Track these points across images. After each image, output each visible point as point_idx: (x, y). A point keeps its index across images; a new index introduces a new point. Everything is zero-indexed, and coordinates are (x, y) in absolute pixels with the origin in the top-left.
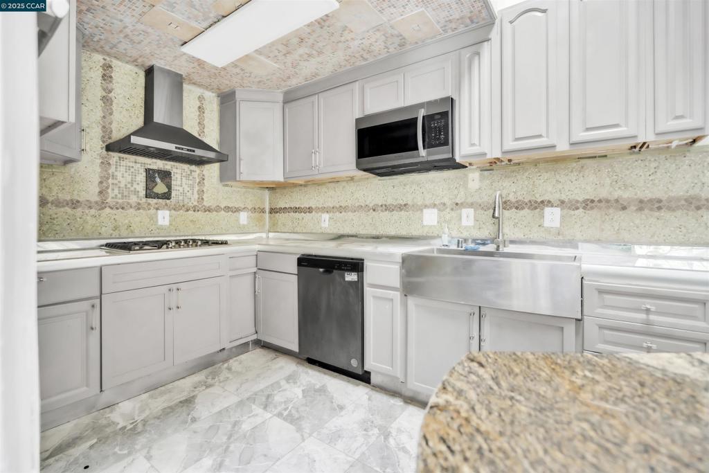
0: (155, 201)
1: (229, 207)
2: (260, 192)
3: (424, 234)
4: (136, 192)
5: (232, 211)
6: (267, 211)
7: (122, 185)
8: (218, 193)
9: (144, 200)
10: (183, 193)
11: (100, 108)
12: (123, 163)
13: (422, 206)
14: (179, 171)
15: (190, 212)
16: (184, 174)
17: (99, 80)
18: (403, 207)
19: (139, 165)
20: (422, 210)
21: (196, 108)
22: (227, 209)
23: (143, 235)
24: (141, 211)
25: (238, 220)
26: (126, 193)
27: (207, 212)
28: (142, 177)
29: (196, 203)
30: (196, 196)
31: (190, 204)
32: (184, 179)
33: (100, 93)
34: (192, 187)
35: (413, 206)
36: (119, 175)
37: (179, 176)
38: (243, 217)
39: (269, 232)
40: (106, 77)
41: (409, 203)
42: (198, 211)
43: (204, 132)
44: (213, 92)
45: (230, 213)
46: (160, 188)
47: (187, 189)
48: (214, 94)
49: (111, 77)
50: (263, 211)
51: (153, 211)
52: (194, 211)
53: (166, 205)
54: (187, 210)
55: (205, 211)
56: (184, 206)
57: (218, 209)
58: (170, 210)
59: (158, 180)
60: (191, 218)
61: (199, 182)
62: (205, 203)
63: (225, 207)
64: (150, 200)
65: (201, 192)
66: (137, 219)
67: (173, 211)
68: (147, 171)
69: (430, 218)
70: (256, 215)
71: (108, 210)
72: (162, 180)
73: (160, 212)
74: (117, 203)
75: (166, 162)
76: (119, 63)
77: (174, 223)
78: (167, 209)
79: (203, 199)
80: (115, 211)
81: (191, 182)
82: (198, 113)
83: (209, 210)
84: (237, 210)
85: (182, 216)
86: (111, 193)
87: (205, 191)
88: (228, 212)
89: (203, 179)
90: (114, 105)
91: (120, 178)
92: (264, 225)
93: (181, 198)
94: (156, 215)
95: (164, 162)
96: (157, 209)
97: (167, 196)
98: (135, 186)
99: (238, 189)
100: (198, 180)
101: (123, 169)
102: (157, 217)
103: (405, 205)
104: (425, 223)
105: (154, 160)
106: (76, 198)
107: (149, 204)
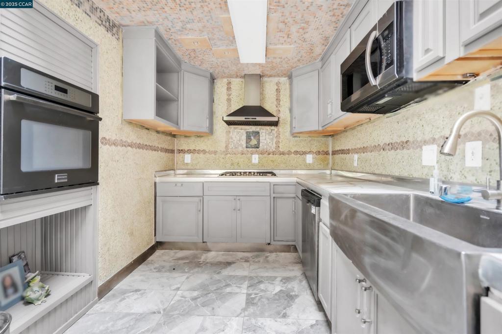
0: (251, 149)
1: (297, 152)
2: (324, 139)
3: (424, 177)
4: (241, 145)
5: (300, 154)
6: (331, 153)
7: (235, 142)
8: (290, 142)
9: (245, 149)
10: (267, 144)
11: (226, 105)
12: (236, 130)
13: (421, 142)
14: (264, 131)
15: (270, 155)
16: (267, 132)
17: (226, 91)
18: (405, 145)
19: (243, 130)
20: (421, 147)
21: (275, 90)
22: (296, 153)
23: (245, 168)
24: (244, 155)
25: (305, 160)
26: (237, 146)
27: (282, 155)
28: (244, 137)
29: (274, 150)
30: (274, 145)
31: (271, 150)
32: (267, 136)
33: (226, 97)
34: (272, 140)
35: (413, 142)
36: (234, 136)
37: (264, 134)
38: (309, 158)
39: (332, 169)
40: (229, 89)
41: (411, 139)
42: (276, 154)
43: (279, 104)
44: (285, 77)
45: (298, 155)
46: (254, 142)
47: (269, 141)
48: (286, 78)
49: (230, 88)
50: (327, 153)
51: (249, 155)
52: (273, 154)
53: (257, 151)
54: (269, 154)
55: (280, 155)
56: (267, 151)
57: (289, 153)
58: (259, 154)
59: (252, 138)
60: (271, 159)
61: (277, 136)
62: (280, 149)
63: (295, 151)
64: (248, 149)
65: (278, 142)
66: (242, 160)
67: (260, 155)
68: (247, 132)
69: (429, 155)
70: (321, 156)
71: (229, 155)
72: (255, 137)
73: (253, 156)
74: (233, 151)
75: (257, 127)
76: (234, 79)
77: (261, 162)
78: (258, 154)
79: (279, 147)
80: (232, 156)
81: (272, 137)
82: (276, 93)
83: (283, 154)
84: (305, 153)
85: (266, 158)
86: (230, 146)
87: (280, 141)
88: (297, 154)
89: (279, 134)
90: (232, 101)
91: (234, 139)
92: (328, 164)
93: (265, 147)
94: (251, 157)
95: (255, 127)
96: (252, 154)
97: (257, 147)
98: (241, 142)
99: (305, 139)
100: (276, 135)
101: (235, 134)
102: (252, 158)
103: (407, 142)
104: (424, 163)
105: (250, 127)
106: (216, 150)
107: (248, 151)
